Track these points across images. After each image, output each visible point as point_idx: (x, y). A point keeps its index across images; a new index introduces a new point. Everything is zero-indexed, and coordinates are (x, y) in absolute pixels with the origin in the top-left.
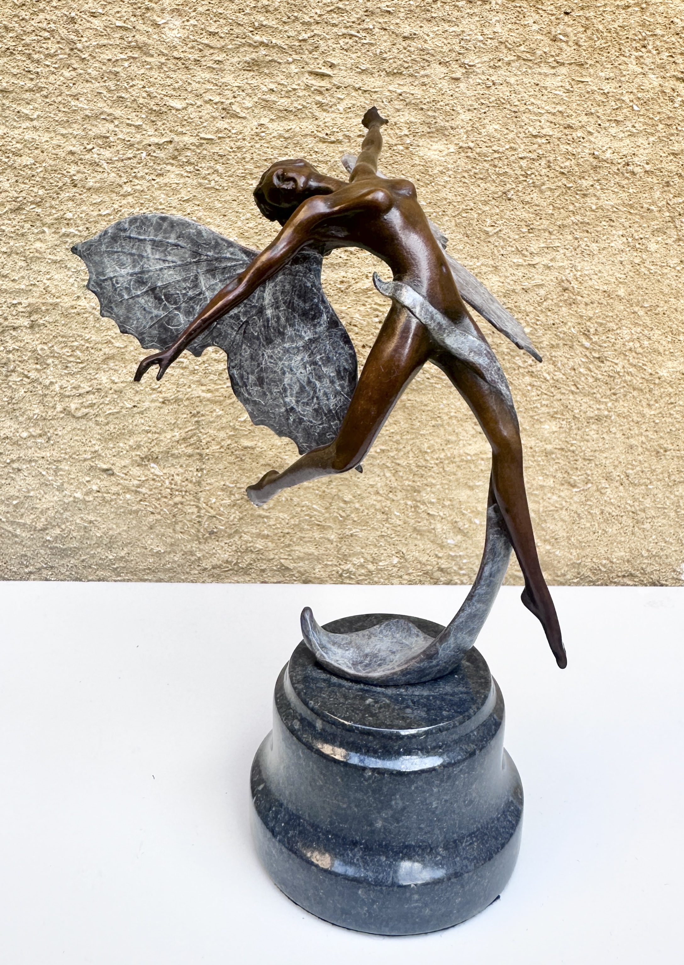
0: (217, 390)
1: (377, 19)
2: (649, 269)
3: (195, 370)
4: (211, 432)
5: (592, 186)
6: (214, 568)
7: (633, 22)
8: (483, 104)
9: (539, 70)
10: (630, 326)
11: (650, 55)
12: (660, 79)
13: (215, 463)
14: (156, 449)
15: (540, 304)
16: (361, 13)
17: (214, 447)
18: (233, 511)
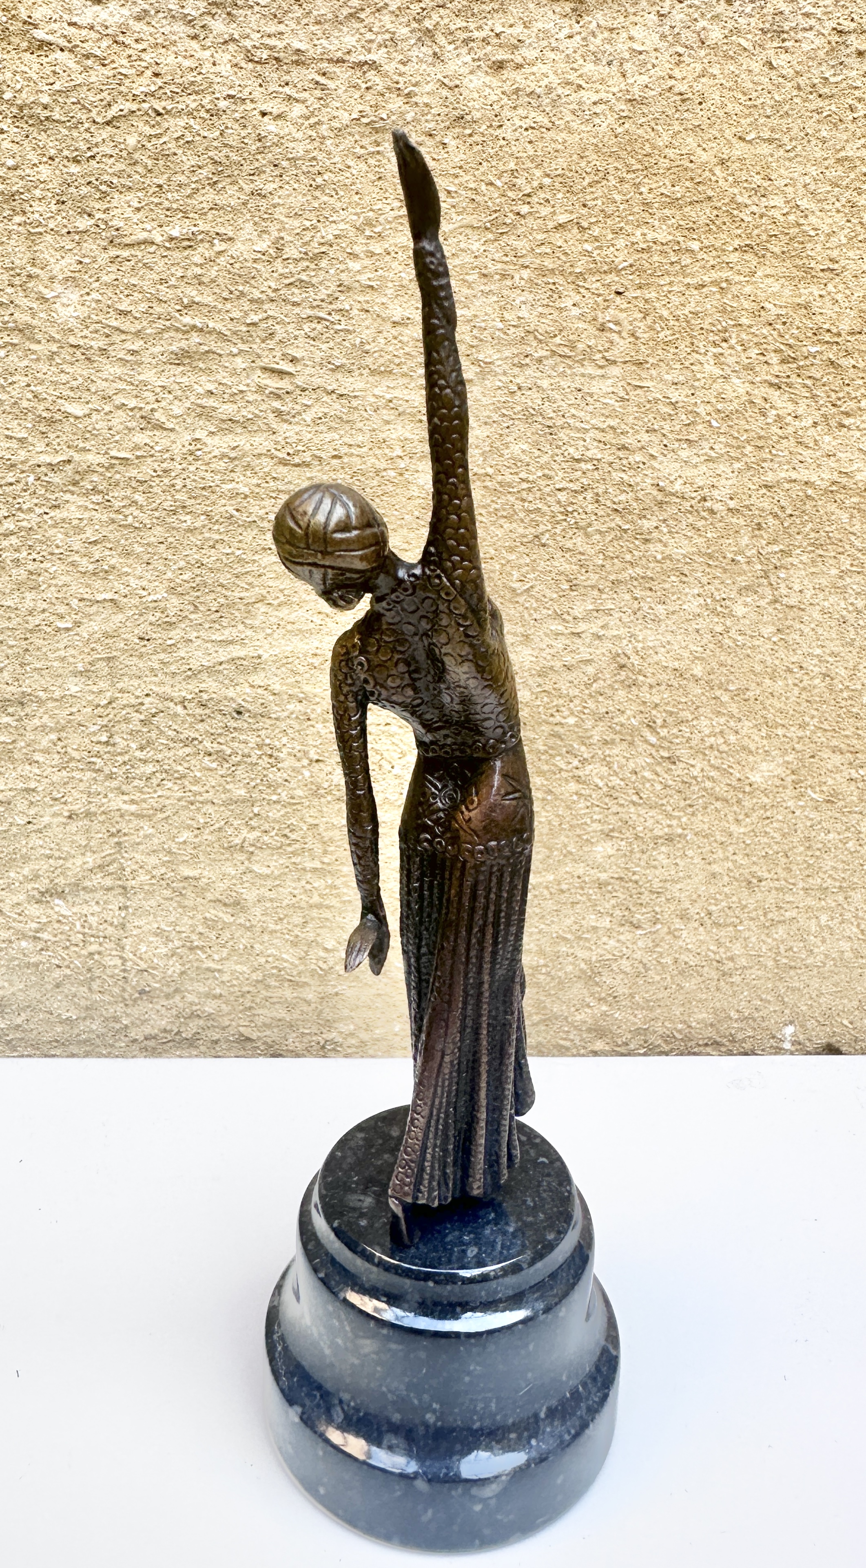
0: (144, 801)
1: (356, 297)
2: (735, 640)
3: (112, 773)
4: (138, 857)
5: (657, 528)
6: (146, 1039)
7: (709, 307)
8: (504, 415)
9: (582, 370)
10: (710, 715)
11: (733, 352)
12: (747, 384)
13: (144, 899)
14: (61, 881)
15: (588, 685)
16: (333, 288)
17: (143, 878)
18: (171, 963)
